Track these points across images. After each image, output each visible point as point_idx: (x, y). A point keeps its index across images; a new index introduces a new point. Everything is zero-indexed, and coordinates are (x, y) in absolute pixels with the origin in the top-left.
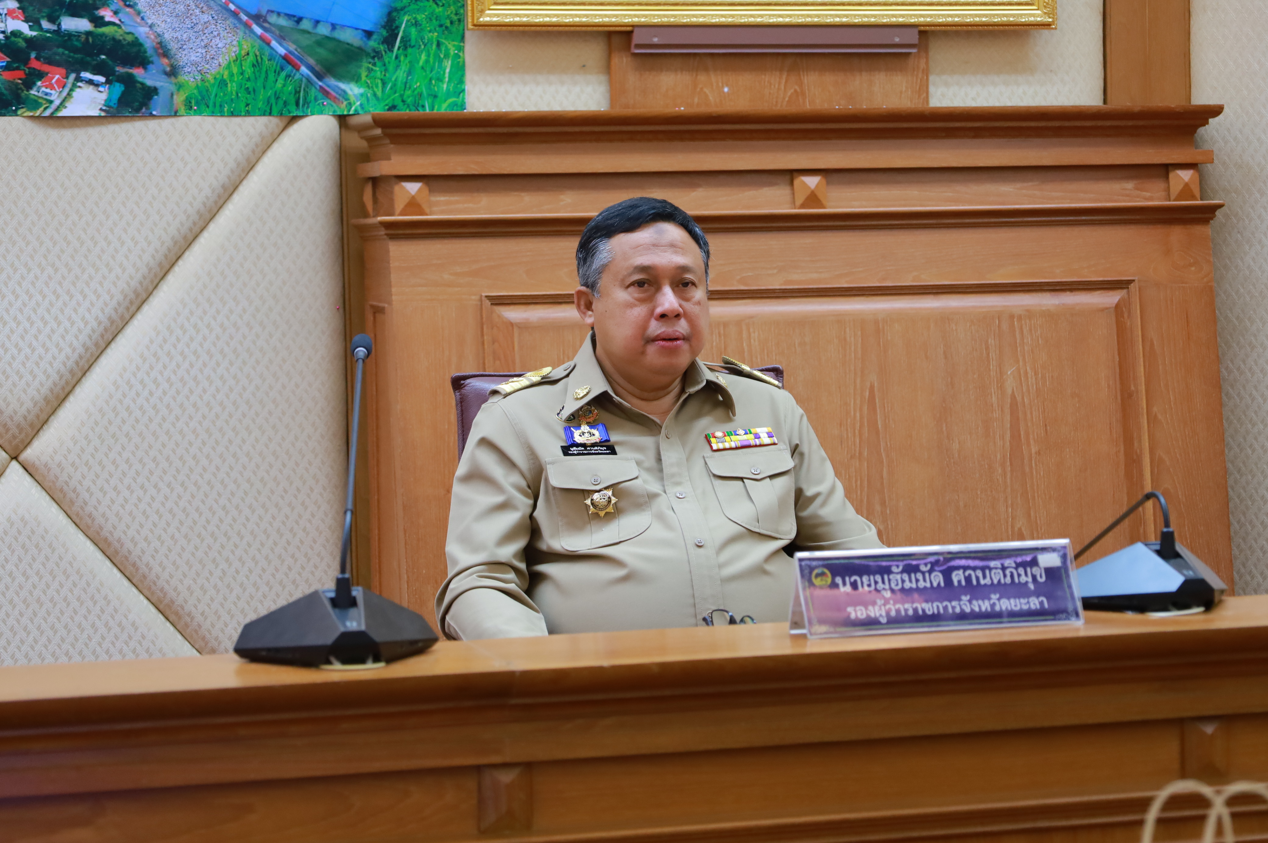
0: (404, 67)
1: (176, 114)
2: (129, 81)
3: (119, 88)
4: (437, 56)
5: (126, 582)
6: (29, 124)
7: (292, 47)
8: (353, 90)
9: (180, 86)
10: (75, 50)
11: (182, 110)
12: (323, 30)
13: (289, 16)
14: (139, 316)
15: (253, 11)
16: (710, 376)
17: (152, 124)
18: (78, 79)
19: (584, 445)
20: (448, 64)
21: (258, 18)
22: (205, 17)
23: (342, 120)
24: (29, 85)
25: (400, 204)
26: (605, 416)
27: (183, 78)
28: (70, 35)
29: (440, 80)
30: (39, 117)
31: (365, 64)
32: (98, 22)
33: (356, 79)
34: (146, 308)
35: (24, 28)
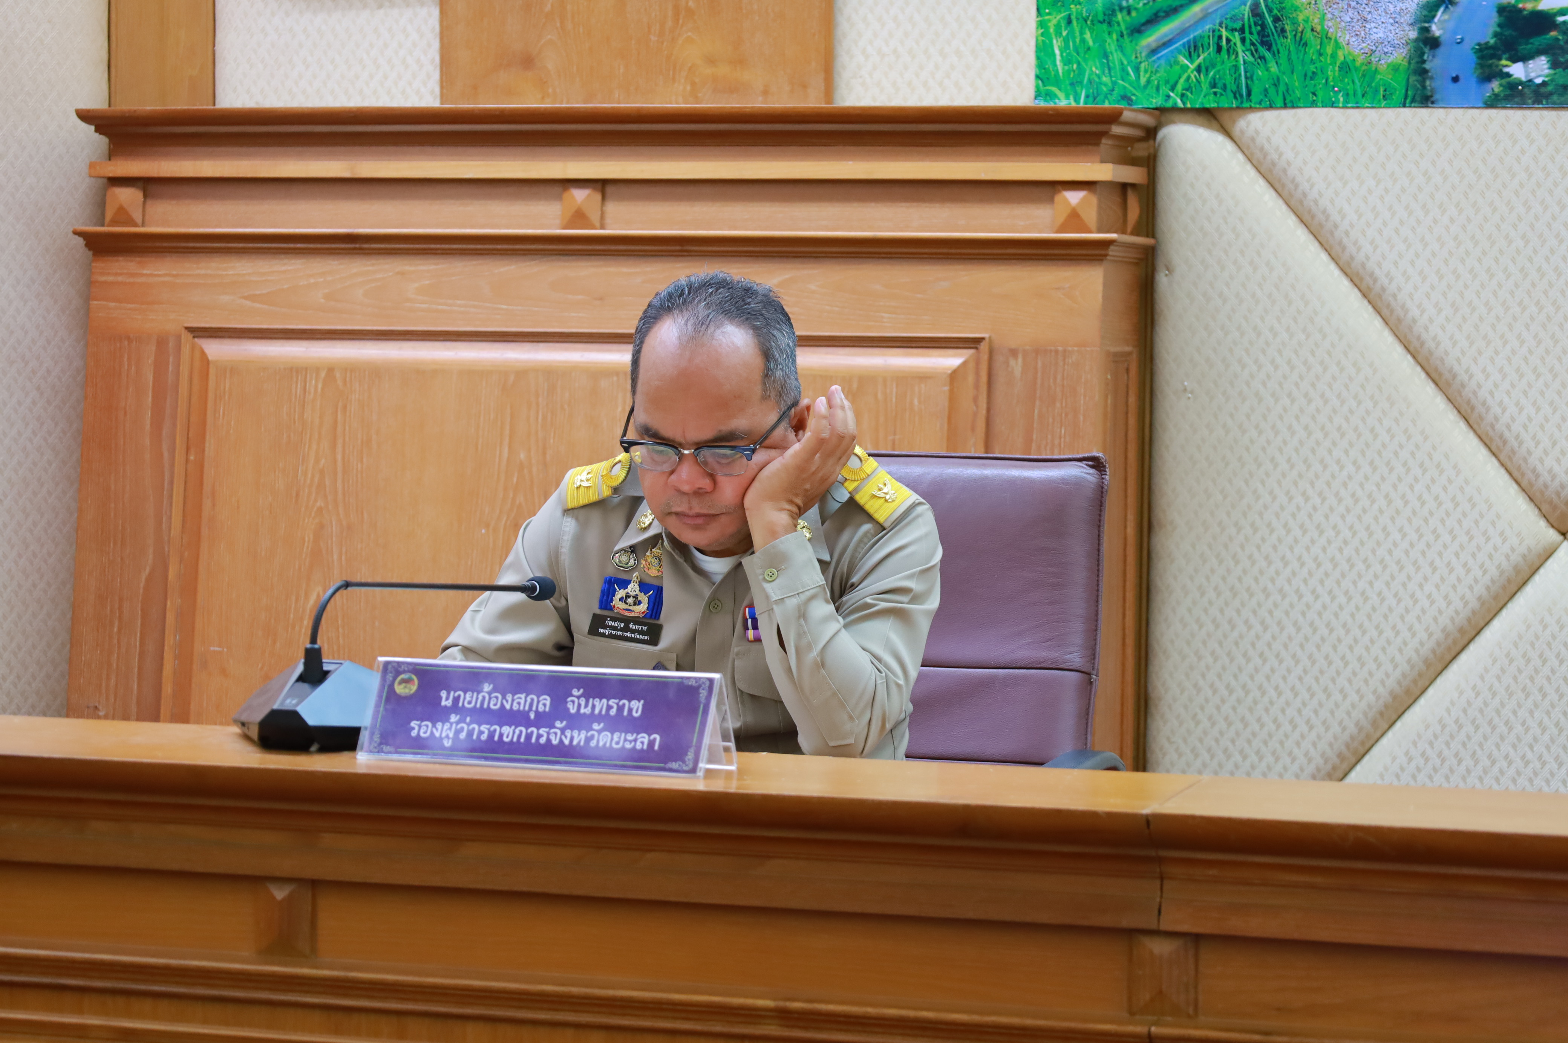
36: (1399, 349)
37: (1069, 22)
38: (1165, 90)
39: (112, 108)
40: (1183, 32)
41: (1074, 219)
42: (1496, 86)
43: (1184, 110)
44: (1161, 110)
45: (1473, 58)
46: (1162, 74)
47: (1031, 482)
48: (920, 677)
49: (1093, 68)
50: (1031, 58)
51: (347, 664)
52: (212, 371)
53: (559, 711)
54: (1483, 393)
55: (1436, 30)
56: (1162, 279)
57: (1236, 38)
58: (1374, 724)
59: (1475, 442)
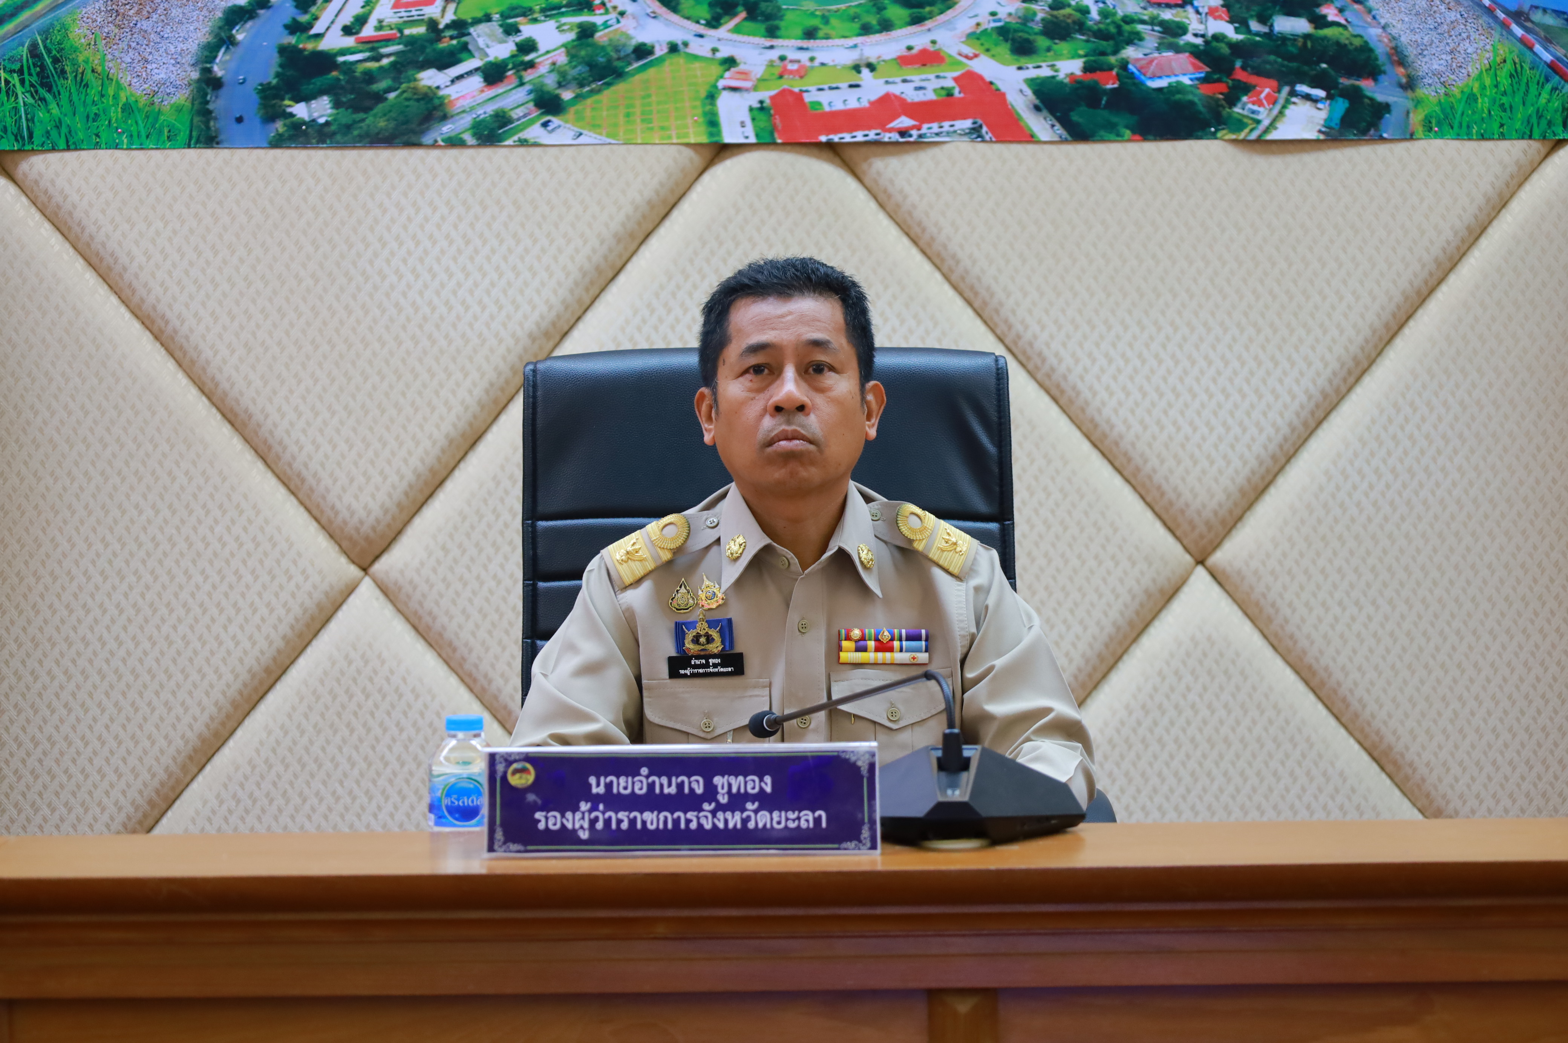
1: (1412, 137)
2: (1354, 96)
3: (1342, 105)
5: (1332, 722)
6: (1231, 149)
7: (1560, 52)
9: (1418, 102)
10: (1290, 58)
11: (1419, 132)
13: (1558, 13)
14: (1359, 390)
15: (1513, 7)
17: (1382, 149)
18: (1293, 93)
21: (1519, 16)
22: (1452, 16)
24: (1232, 100)
27: (1422, 92)
28: (1284, 39)
30: (1243, 143)
32: (1320, 22)
34: (1367, 380)
35: (1229, 31)
36: (194, 391)
42: (280, 126)
45: (256, 98)
54: (279, 433)
55: (218, 70)
57: (15, 80)
58: (184, 768)
59: (273, 481)
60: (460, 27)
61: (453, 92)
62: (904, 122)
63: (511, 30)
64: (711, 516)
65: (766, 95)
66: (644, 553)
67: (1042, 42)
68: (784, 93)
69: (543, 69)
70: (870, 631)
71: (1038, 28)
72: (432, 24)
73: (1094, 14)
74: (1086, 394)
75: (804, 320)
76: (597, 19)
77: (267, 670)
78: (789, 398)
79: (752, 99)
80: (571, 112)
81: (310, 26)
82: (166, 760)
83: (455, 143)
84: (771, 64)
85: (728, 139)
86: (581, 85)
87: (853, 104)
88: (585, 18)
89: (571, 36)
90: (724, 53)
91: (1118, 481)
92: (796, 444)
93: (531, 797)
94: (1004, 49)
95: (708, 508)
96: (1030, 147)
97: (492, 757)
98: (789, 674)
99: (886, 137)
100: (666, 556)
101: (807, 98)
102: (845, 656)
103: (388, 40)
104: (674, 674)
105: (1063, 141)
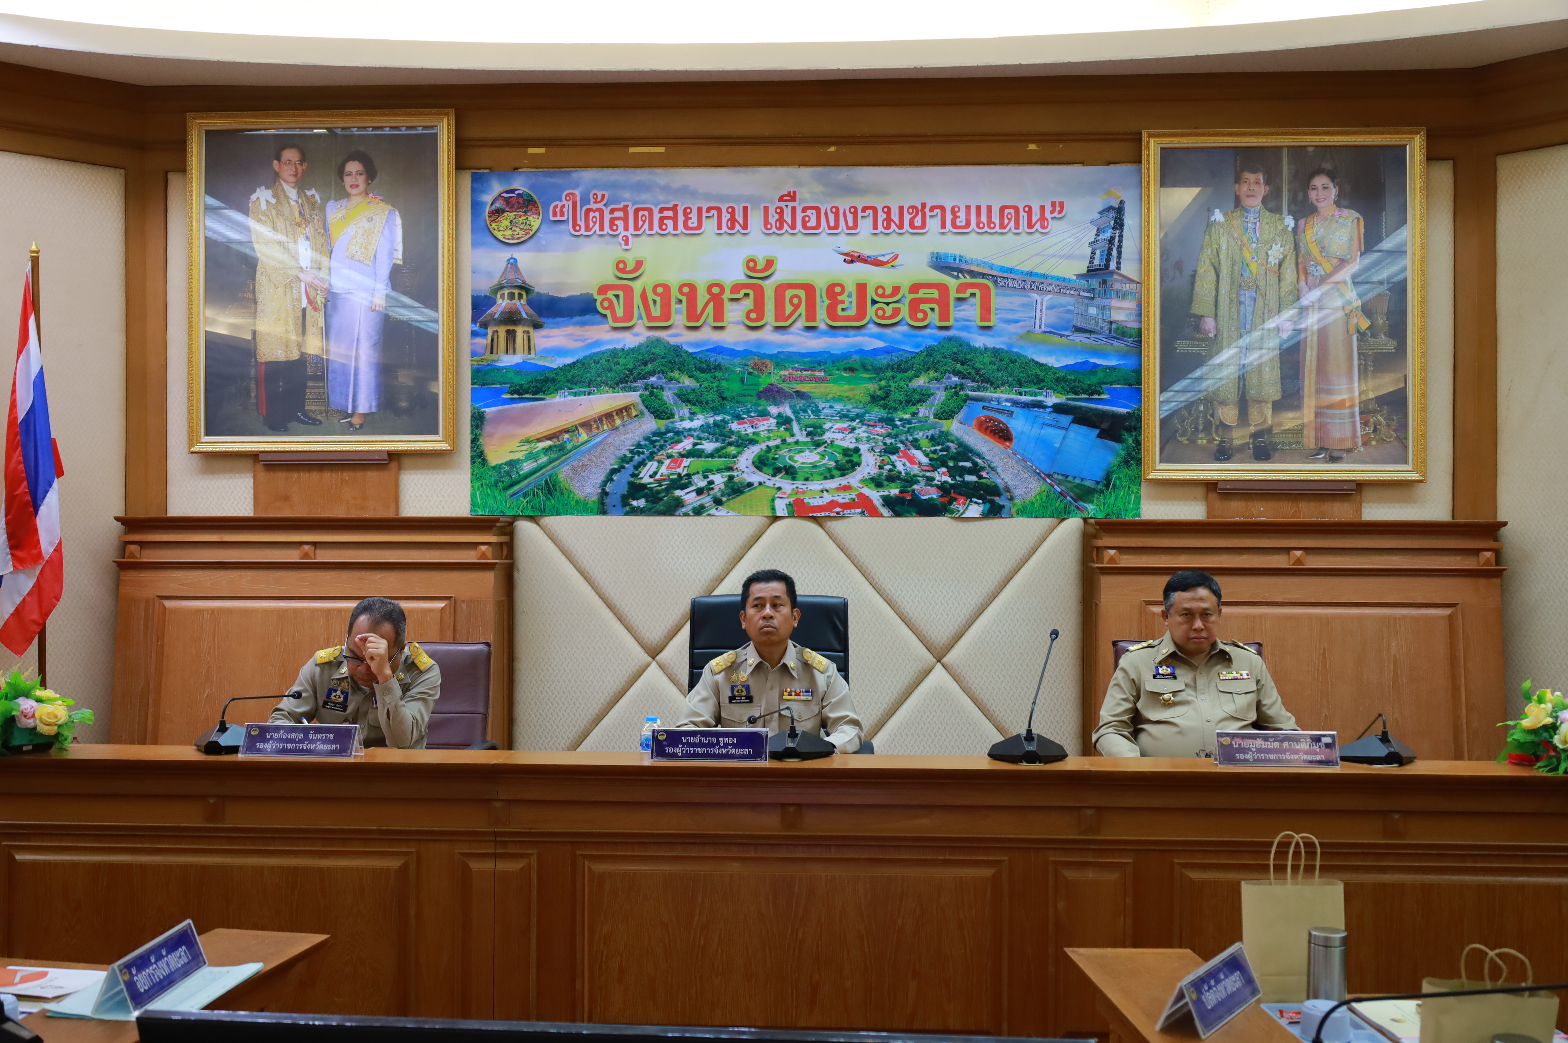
0: (1113, 497)
1: (1012, 517)
2: (992, 502)
3: (988, 505)
4: (1128, 493)
5: (984, 717)
6: (950, 520)
7: (1063, 488)
8: (1090, 507)
9: (1014, 505)
10: (970, 489)
11: (1015, 515)
12: (1078, 481)
13: (1063, 475)
14: (994, 603)
15: (1047, 473)
16: (1221, 646)
17: (1002, 520)
18: (971, 501)
19: (1163, 675)
20: (1133, 497)
21: (1049, 476)
22: (1026, 475)
23: (1085, 520)
24: (950, 503)
25: (1106, 559)
26: (1174, 662)
27: (1016, 501)
28: (968, 483)
29: (1129, 503)
30: (954, 518)
31: (1096, 496)
32: (980, 477)
33: (1092, 502)
34: (997, 599)
35: (949, 480)
36: (597, 597)
37: (482, 485)
38: (516, 509)
39: (128, 516)
40: (521, 490)
41: (484, 555)
42: (628, 508)
43: (522, 516)
44: (514, 516)
45: (620, 498)
46: (515, 504)
47: (465, 651)
48: (430, 718)
49: (490, 501)
50: (469, 498)
51: (234, 725)
52: (167, 612)
53: (306, 738)
54: (625, 612)
55: (607, 489)
56: (516, 574)
57: (540, 492)
58: (591, 725)
59: (623, 628)
60: (689, 476)
61: (686, 498)
62: (838, 509)
63: (706, 477)
64: (744, 651)
65: (791, 500)
66: (722, 663)
67: (886, 483)
68: (798, 499)
69: (716, 490)
70: (793, 689)
71: (884, 478)
72: (679, 475)
73: (903, 474)
74: (900, 603)
75: (773, 589)
76: (735, 473)
77: (620, 692)
78: (768, 614)
79: (787, 501)
80: (726, 504)
81: (638, 475)
82: (584, 722)
83: (686, 515)
84: (793, 489)
85: (778, 514)
86: (729, 496)
87: (821, 503)
88: (730, 473)
89: (726, 479)
90: (777, 486)
91: (910, 633)
92: (770, 629)
93: (664, 743)
94: (872, 485)
95: (744, 648)
96: (881, 519)
97: (654, 730)
98: (767, 702)
99: (832, 515)
100: (729, 664)
101: (805, 501)
102: (785, 697)
103: (664, 480)
104: (730, 702)
105: (892, 517)
